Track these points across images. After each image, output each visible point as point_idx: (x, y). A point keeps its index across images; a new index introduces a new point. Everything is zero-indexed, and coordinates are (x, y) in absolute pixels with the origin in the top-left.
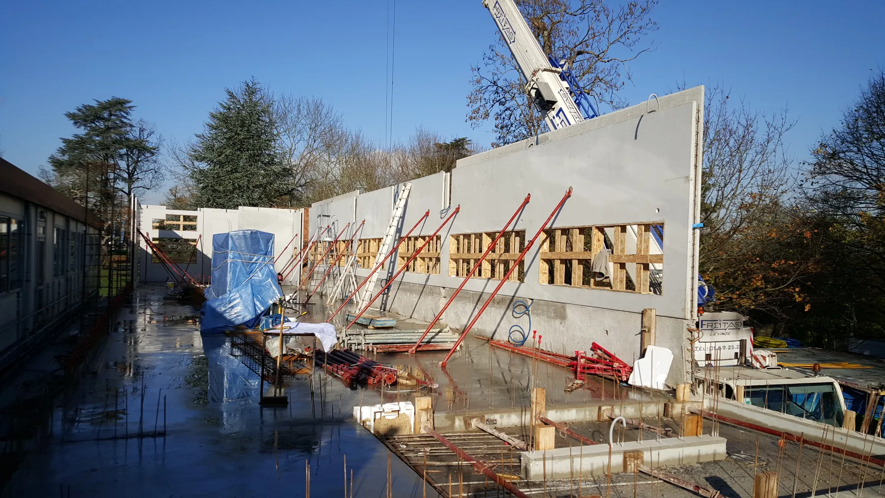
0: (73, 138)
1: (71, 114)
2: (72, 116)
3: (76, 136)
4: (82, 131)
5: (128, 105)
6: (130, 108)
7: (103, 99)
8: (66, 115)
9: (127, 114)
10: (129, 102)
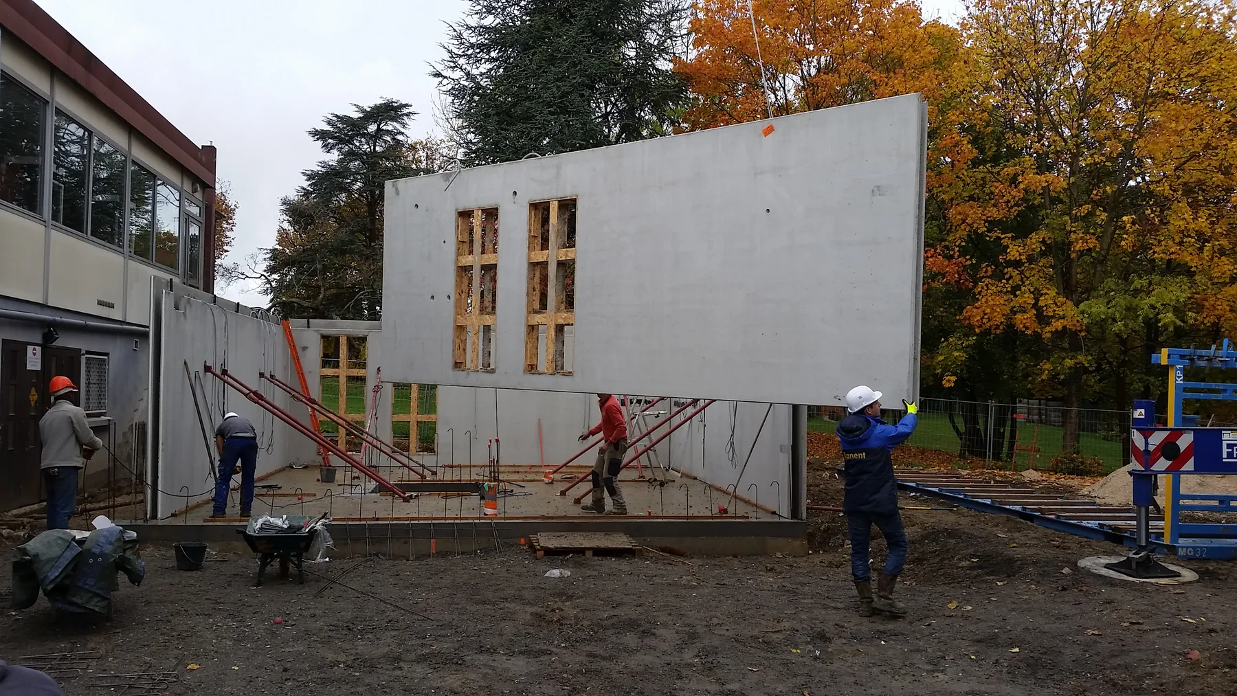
0: (319, 168)
1: (317, 131)
2: (320, 135)
3: (324, 164)
4: (334, 157)
5: (405, 111)
6: (408, 115)
7: (368, 104)
8: (310, 133)
9: (404, 127)
10: (406, 106)
